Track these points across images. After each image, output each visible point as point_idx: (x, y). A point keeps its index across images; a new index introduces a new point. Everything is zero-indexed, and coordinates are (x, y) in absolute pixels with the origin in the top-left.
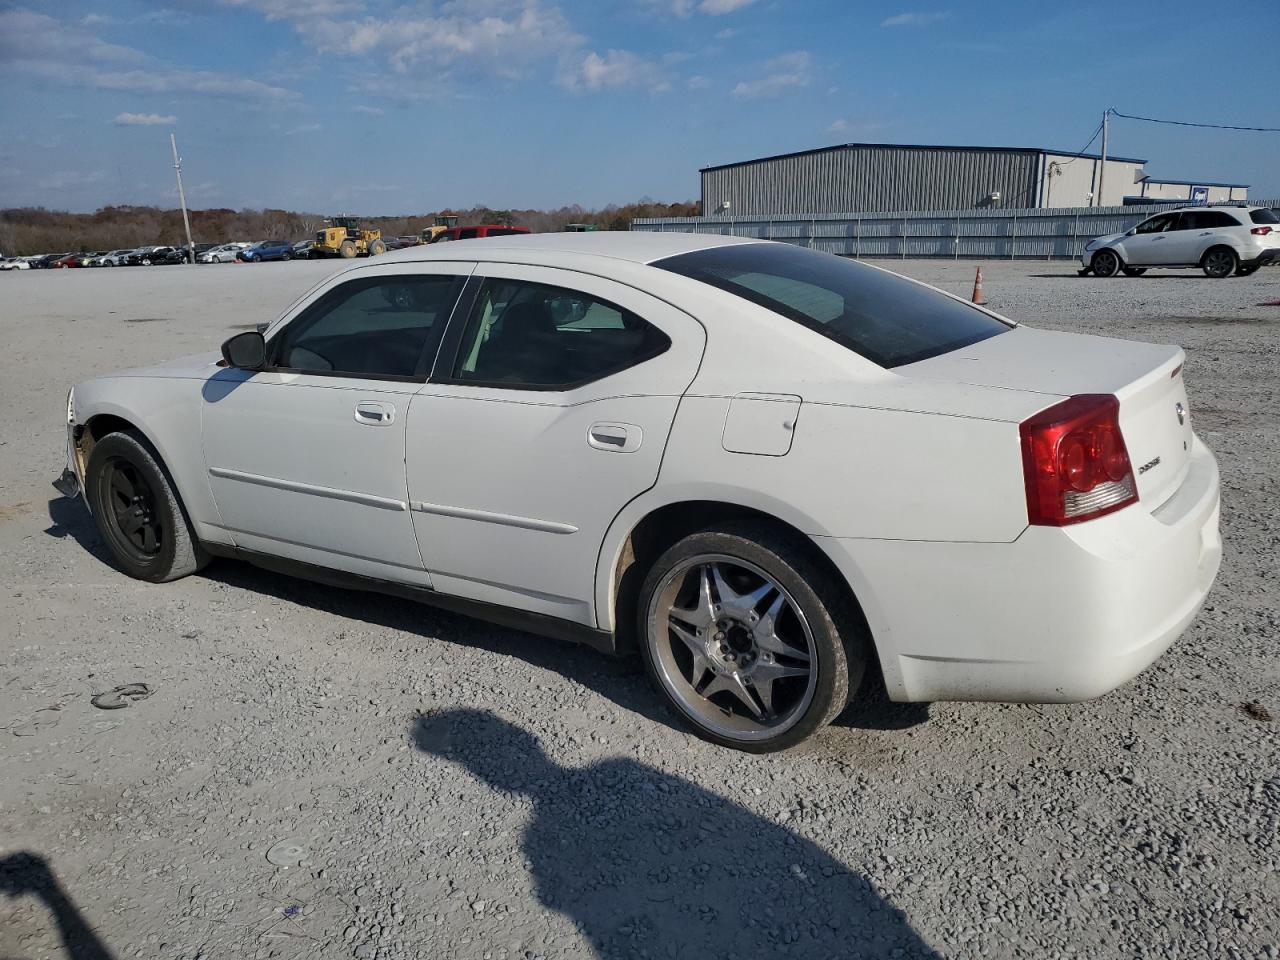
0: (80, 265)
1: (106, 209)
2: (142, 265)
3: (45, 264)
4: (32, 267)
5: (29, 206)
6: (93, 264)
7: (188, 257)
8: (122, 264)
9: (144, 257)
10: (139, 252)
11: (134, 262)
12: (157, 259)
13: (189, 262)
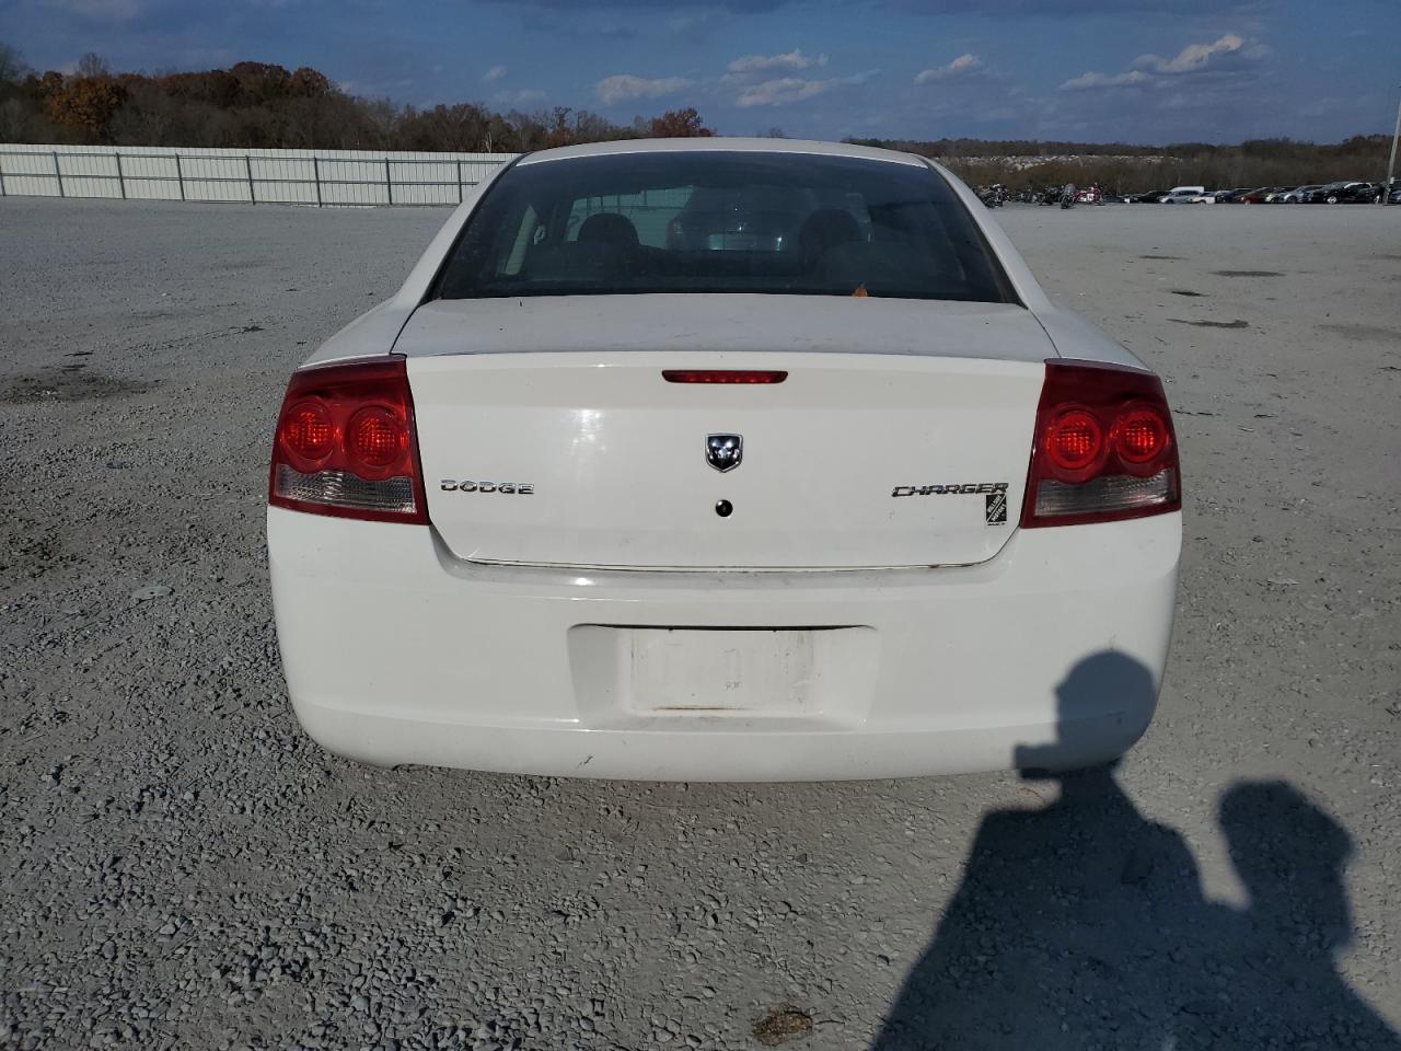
0: (1261, 201)
1: (1355, 139)
2: (1326, 202)
3: (1229, 199)
4: (1217, 202)
5: (1273, 137)
6: (1276, 201)
7: (1382, 195)
8: (1305, 201)
9: (1332, 193)
10: (1326, 188)
11: (1319, 199)
12: (1344, 197)
13: (1381, 201)
